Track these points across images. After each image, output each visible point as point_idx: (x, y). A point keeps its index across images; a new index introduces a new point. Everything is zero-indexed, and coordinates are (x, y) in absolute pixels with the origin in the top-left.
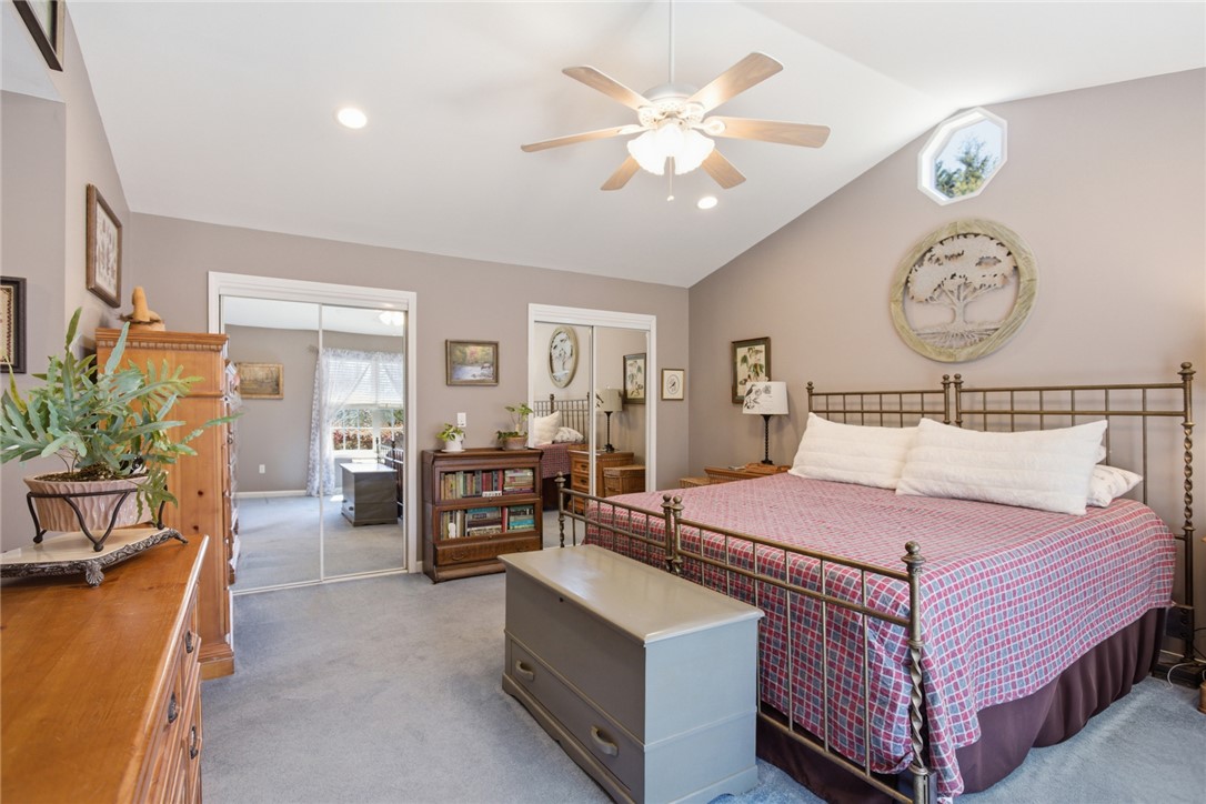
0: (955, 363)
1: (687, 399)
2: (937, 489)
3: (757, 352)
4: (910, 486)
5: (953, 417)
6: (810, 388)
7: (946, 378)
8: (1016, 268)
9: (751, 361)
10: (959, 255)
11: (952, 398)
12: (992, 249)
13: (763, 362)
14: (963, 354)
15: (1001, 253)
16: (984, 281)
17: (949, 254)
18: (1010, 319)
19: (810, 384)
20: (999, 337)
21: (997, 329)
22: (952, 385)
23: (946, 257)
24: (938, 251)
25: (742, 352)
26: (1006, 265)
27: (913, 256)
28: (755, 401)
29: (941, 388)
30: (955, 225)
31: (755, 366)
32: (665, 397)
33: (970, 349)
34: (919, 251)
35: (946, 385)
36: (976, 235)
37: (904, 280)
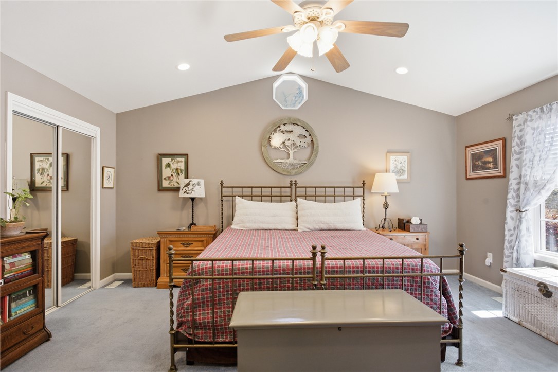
0: (290, 175)
1: (115, 188)
2: (317, 227)
3: (178, 161)
4: (305, 227)
5: (293, 198)
6: (222, 184)
7: (291, 182)
8: (312, 141)
9: (174, 166)
10: (291, 131)
11: (293, 190)
12: (304, 132)
13: (183, 167)
14: (293, 172)
15: (307, 134)
16: (301, 144)
17: (287, 130)
18: (311, 160)
19: (222, 182)
20: (307, 166)
21: (306, 164)
22: (294, 185)
23: (286, 131)
24: (283, 128)
25: (165, 161)
26: (309, 139)
27: (272, 127)
28: (192, 190)
29: (289, 185)
30: (290, 118)
31: (177, 169)
32: (105, 186)
33: (296, 170)
34: (275, 126)
35: (291, 184)
36: (298, 125)
37: (268, 137)
